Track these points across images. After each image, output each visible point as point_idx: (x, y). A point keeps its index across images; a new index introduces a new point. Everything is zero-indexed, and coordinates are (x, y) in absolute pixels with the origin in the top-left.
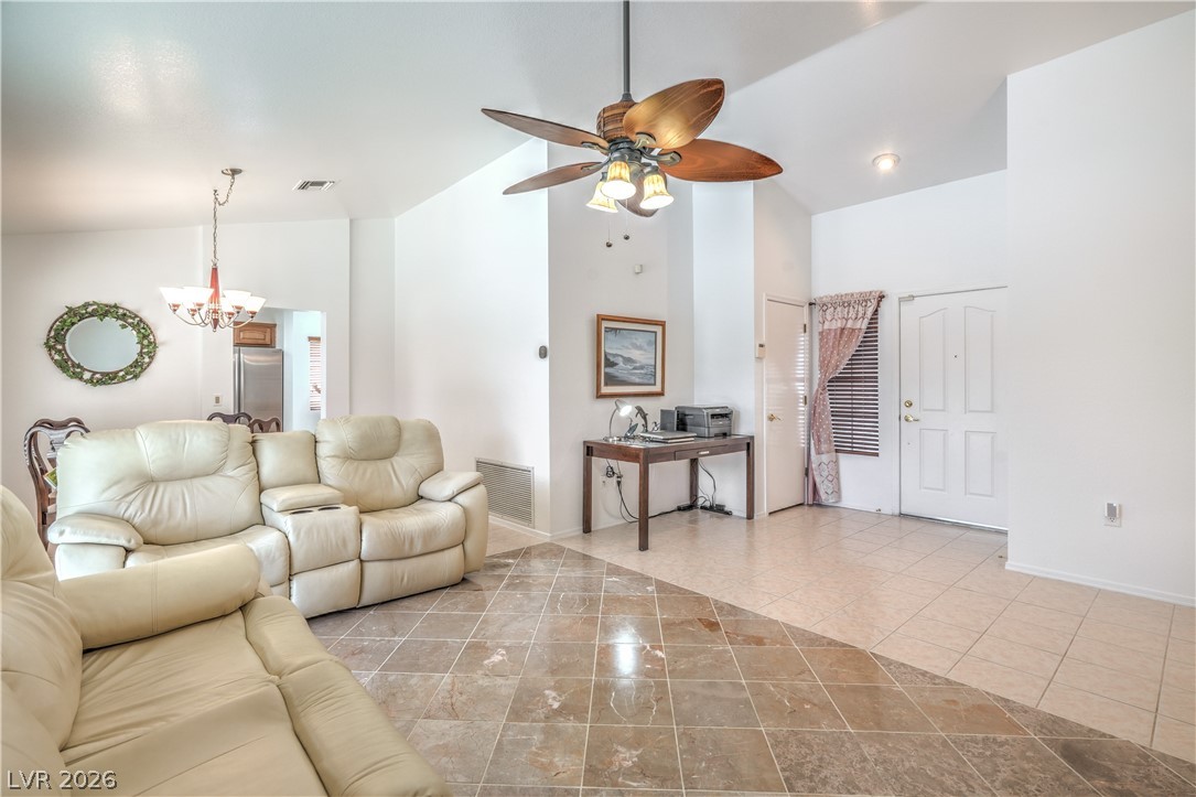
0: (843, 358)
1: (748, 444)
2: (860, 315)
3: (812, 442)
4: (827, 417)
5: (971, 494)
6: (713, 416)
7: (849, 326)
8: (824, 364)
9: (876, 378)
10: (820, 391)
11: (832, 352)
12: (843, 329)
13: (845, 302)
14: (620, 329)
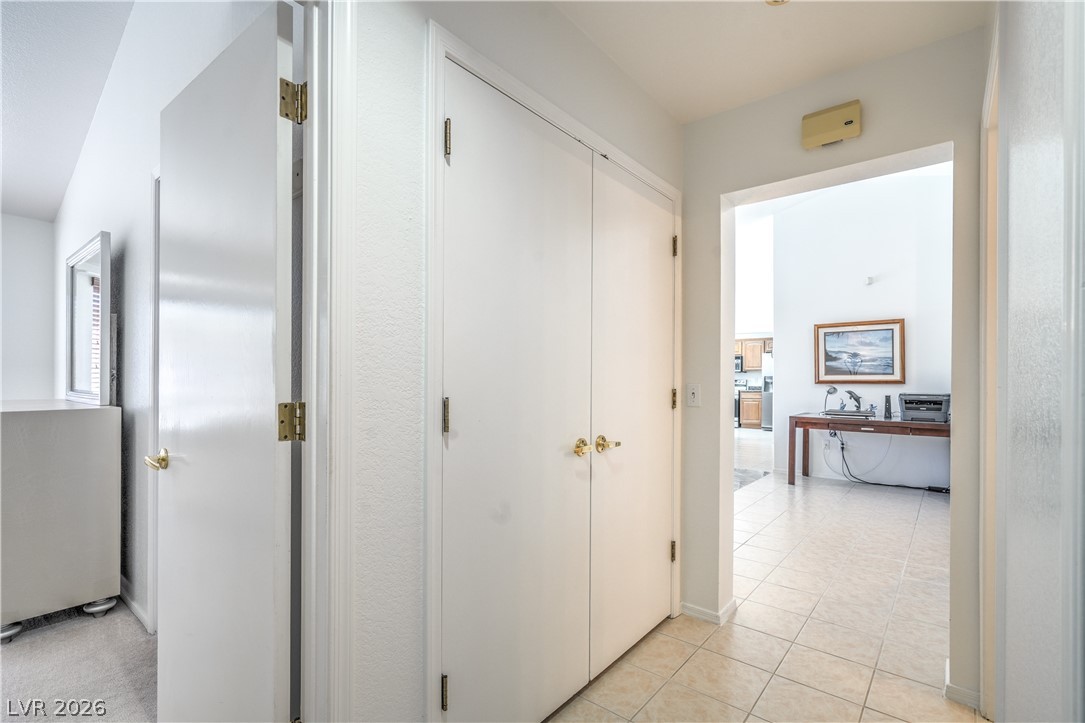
14: (843, 332)
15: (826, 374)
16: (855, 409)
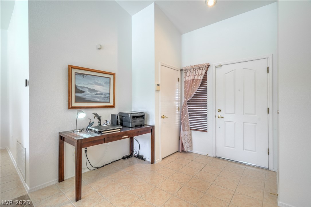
0: (193, 91)
1: (152, 130)
2: (200, 74)
3: (181, 126)
4: (187, 116)
5: (246, 150)
6: (134, 117)
7: (196, 78)
8: (186, 94)
9: (206, 100)
10: (184, 105)
11: (189, 89)
12: (193, 80)
13: (194, 69)
14: (86, 75)
15: (76, 102)
16: (98, 124)
